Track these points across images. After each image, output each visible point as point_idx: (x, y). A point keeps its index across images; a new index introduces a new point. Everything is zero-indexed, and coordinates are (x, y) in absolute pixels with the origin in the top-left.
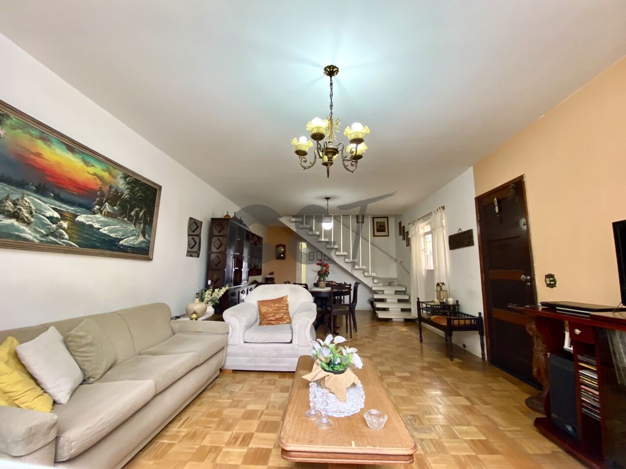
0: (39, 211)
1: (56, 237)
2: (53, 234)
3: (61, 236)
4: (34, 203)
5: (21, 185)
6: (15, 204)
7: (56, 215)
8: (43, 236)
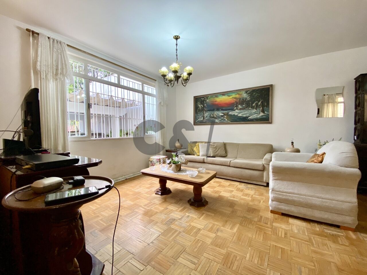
0: (218, 115)
1: (223, 120)
2: (222, 120)
3: (225, 120)
4: (217, 113)
5: (213, 110)
6: (213, 115)
7: (223, 114)
8: (220, 121)
